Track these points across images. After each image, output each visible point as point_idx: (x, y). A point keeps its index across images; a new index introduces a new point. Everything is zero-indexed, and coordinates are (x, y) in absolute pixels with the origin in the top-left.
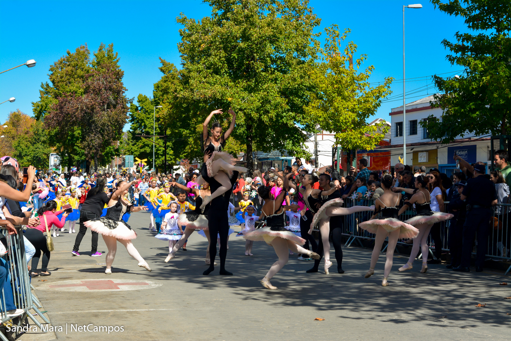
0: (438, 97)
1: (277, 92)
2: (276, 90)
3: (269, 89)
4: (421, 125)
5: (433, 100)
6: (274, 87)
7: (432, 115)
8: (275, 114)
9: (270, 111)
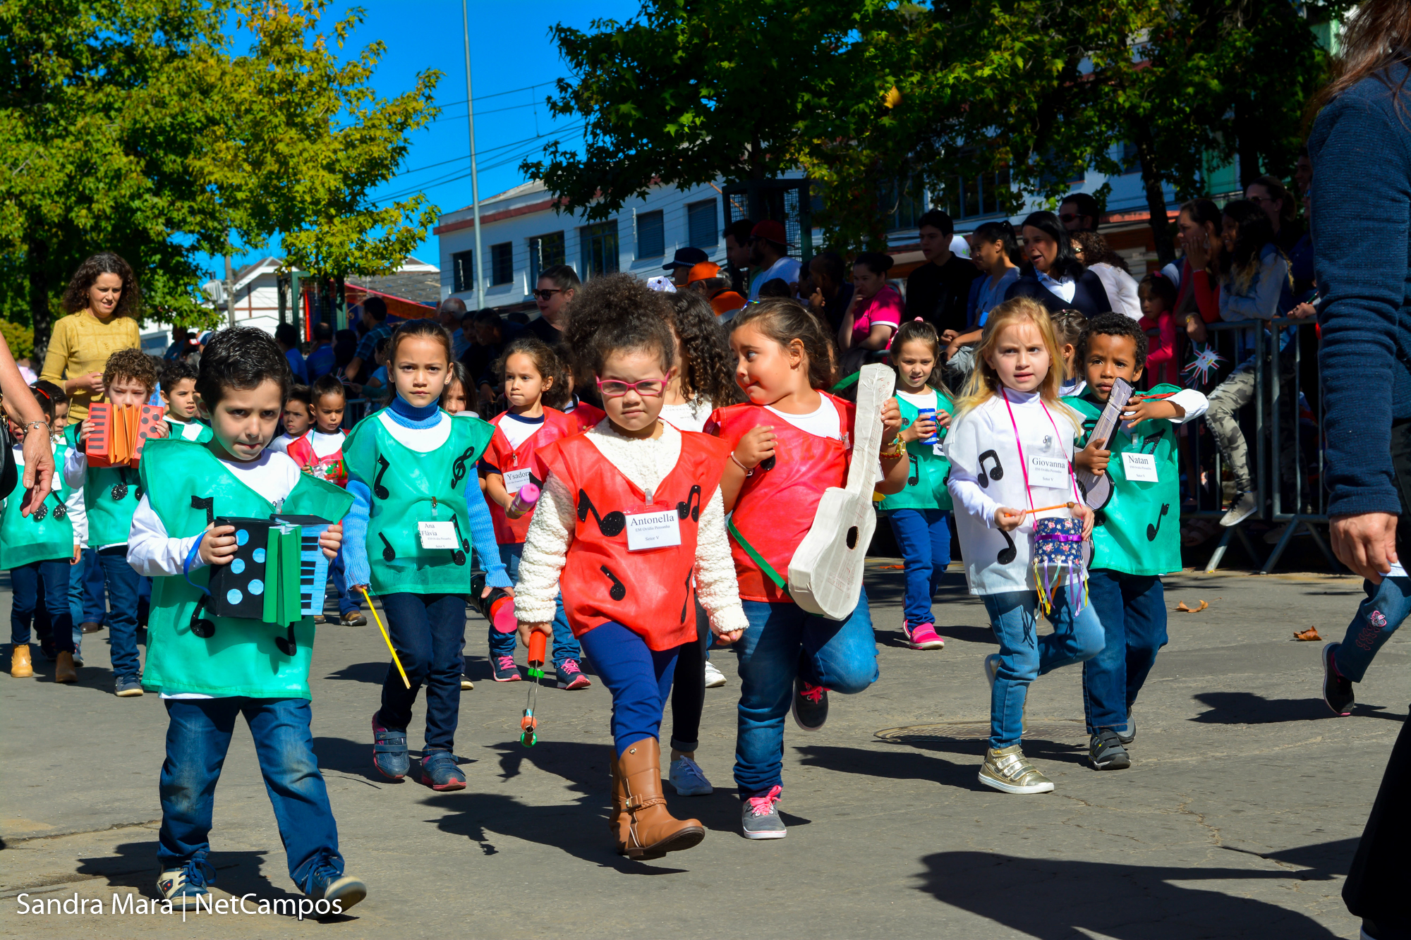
0: (569, 86)
1: (111, 142)
2: (108, 136)
3: (88, 133)
4: (526, 172)
5: (556, 95)
6: (104, 128)
7: (556, 143)
8: (112, 203)
9: (96, 197)
